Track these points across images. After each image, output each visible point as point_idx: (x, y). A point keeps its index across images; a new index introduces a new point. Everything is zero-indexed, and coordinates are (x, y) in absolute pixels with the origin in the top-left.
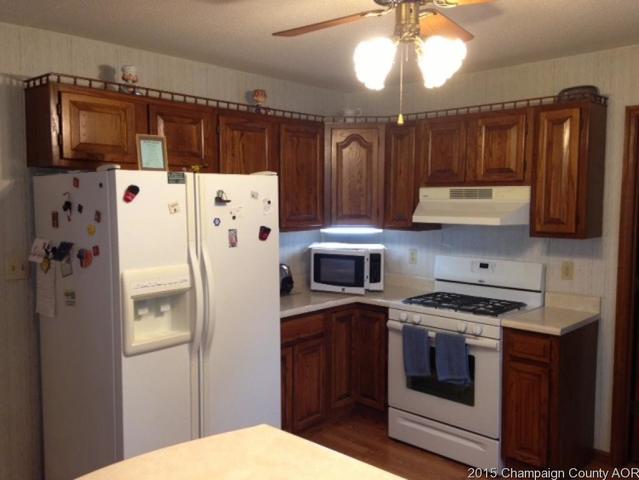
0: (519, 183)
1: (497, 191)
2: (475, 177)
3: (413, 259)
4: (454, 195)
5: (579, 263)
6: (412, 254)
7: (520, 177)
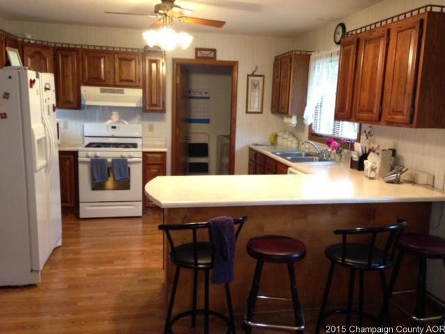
0: (137, 87)
1: (126, 90)
2: (115, 82)
3: (66, 127)
4: (102, 91)
5: (156, 124)
6: (66, 124)
7: (137, 84)
